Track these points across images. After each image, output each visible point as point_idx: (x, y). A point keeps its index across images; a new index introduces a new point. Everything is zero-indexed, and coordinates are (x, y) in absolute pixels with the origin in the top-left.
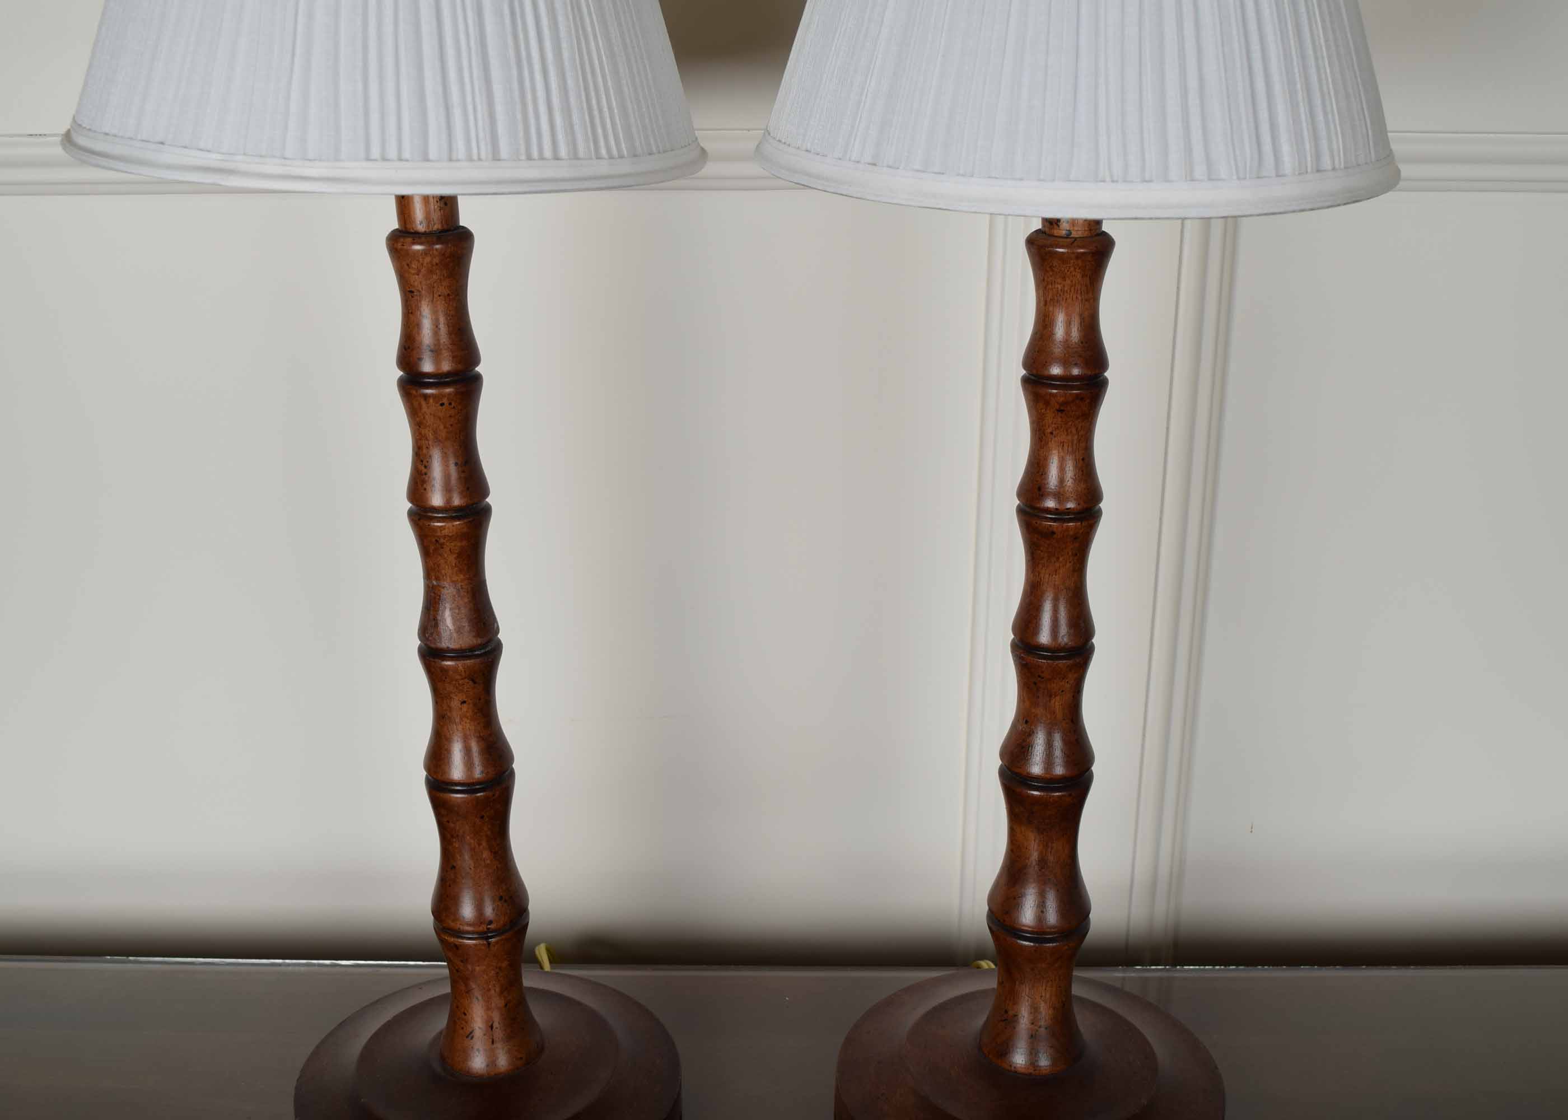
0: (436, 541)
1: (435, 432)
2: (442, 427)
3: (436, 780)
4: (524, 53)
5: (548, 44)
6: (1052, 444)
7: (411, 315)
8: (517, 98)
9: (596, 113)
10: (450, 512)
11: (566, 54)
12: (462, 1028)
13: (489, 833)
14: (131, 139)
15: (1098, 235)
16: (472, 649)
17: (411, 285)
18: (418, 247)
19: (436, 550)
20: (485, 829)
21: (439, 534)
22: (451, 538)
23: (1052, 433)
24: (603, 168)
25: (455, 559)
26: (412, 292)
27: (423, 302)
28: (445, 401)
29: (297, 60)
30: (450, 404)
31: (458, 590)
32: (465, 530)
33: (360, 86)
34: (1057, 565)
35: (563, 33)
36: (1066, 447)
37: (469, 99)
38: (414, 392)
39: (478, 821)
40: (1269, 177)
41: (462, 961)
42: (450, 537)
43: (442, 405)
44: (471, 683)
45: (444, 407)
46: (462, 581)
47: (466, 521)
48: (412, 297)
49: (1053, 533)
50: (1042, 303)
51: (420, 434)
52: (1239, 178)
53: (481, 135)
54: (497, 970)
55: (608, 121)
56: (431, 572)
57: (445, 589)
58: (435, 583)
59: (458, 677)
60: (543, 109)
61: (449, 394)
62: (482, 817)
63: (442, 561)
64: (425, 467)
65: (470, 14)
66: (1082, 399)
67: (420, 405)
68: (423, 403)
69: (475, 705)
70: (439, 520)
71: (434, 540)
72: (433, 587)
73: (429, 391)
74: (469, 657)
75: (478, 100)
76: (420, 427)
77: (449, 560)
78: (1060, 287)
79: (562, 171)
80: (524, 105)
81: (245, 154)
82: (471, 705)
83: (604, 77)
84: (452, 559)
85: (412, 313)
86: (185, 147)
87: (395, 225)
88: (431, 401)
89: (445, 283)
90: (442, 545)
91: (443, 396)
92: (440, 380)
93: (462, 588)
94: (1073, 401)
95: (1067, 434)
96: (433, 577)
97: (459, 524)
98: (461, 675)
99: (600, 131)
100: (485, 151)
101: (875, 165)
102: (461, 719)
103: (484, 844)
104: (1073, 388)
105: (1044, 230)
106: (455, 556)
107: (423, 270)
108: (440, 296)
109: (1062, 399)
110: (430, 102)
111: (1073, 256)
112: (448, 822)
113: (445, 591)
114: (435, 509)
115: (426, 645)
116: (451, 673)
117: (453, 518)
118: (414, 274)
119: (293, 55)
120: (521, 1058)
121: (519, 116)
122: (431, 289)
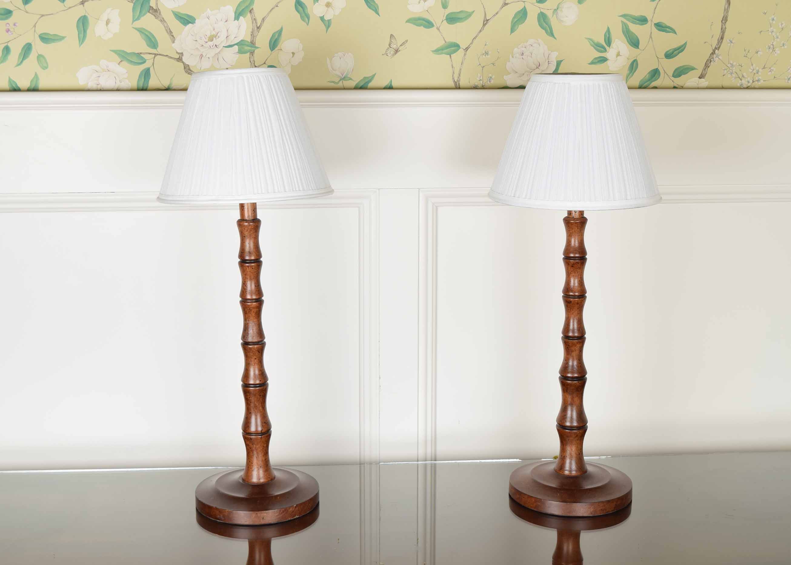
0: (250, 309)
1: (250, 277)
2: (252, 275)
3: (246, 384)
6: (571, 276)
10: (252, 300)
12: (251, 468)
13: (262, 401)
15: (583, 217)
16: (259, 342)
18: (246, 224)
19: (249, 312)
20: (261, 399)
21: (250, 307)
22: (254, 308)
23: (570, 273)
26: (244, 236)
28: (254, 267)
32: (258, 305)
34: (573, 312)
36: (576, 277)
38: (243, 265)
39: (259, 397)
41: (252, 444)
44: (258, 353)
45: (253, 269)
46: (256, 321)
47: (257, 303)
49: (571, 302)
51: (245, 277)
52: (603, 201)
54: (263, 447)
56: (247, 319)
59: (255, 351)
61: (255, 265)
62: (260, 395)
63: (251, 315)
66: (578, 263)
67: (246, 269)
69: (259, 360)
70: (249, 303)
71: (249, 309)
73: (247, 265)
74: (257, 344)
78: (571, 231)
82: (258, 360)
84: (254, 314)
85: (244, 242)
87: (239, 218)
89: (254, 234)
90: (251, 310)
92: (251, 261)
93: (256, 323)
94: (575, 264)
95: (576, 273)
97: (255, 304)
98: (255, 350)
102: (255, 364)
103: (260, 405)
104: (578, 260)
105: (568, 216)
106: (255, 313)
107: (249, 230)
108: (252, 237)
109: (572, 263)
111: (574, 223)
112: (250, 398)
113: (250, 324)
114: (248, 300)
115: (243, 341)
116: (252, 349)
117: (253, 302)
120: (270, 478)
122: (250, 236)
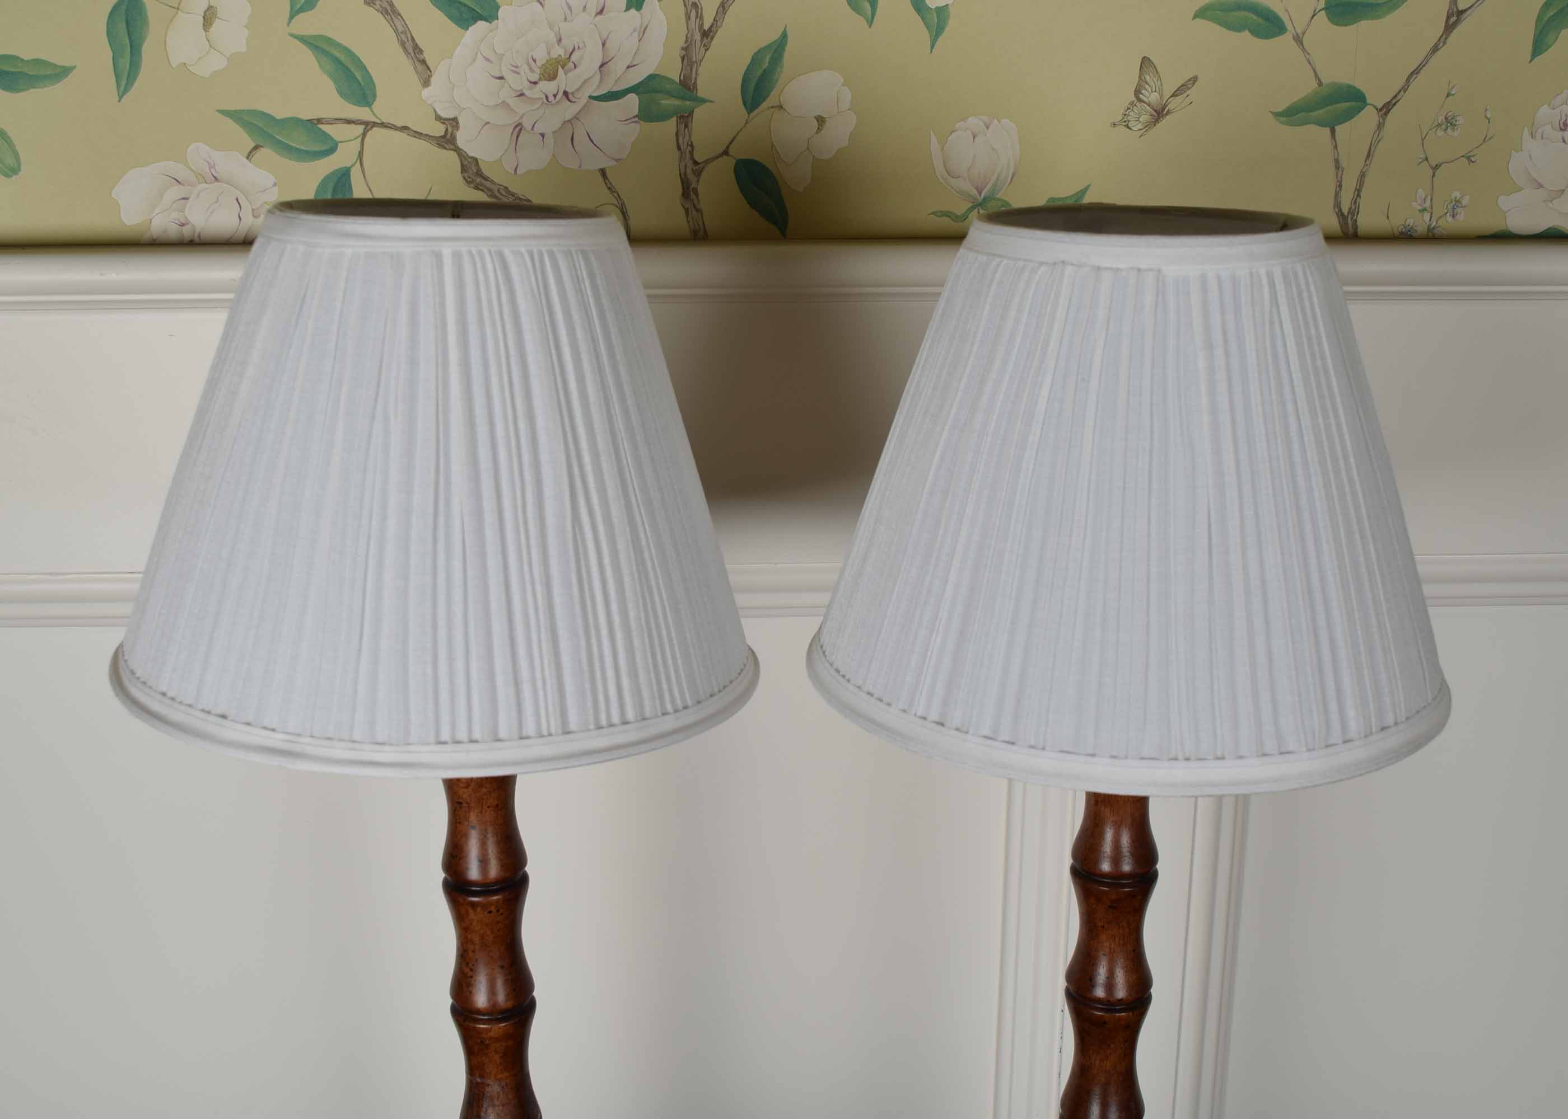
1: (482, 937)
2: (488, 932)
4: (591, 621)
5: (614, 607)
6: (1103, 937)
7: (458, 825)
8: (585, 667)
9: (661, 668)
10: (495, 1014)
11: (632, 614)
14: (190, 706)
17: (459, 797)
21: (484, 1035)
22: (497, 1040)
23: (1103, 927)
24: (669, 723)
25: (501, 1057)
26: (460, 803)
27: (472, 814)
28: (493, 908)
29: (365, 639)
30: (498, 911)
31: (503, 1087)
32: (511, 1030)
33: (429, 670)
35: (629, 594)
36: (1117, 939)
37: (538, 675)
38: (462, 901)
40: (1335, 745)
42: (496, 1038)
43: (490, 912)
45: (492, 914)
46: (507, 1079)
47: (512, 1022)
48: (461, 808)
50: (1093, 802)
51: (466, 938)
53: (551, 709)
55: (672, 673)
56: (474, 1068)
57: (490, 1087)
58: (479, 1080)
60: (610, 673)
61: (497, 901)
64: (471, 970)
65: (539, 588)
66: (1131, 896)
67: (467, 912)
68: (471, 911)
70: (484, 1022)
71: (479, 1042)
72: (477, 1083)
73: (476, 899)
75: (547, 672)
76: (466, 932)
77: (494, 1060)
79: (631, 734)
80: (592, 672)
81: (312, 737)
83: (668, 628)
84: (497, 1058)
85: (460, 823)
86: (248, 724)
88: (479, 909)
89: (494, 794)
90: (487, 1046)
91: (491, 904)
92: (486, 888)
93: (507, 1085)
94: (1123, 898)
95: (1119, 928)
96: (477, 1075)
97: (505, 1026)
99: (665, 686)
100: (555, 725)
101: (942, 725)
104: (1124, 886)
106: (500, 1055)
108: (489, 807)
109: (1113, 896)
110: (500, 680)
113: (489, 1089)
114: (479, 1012)
117: (499, 1021)
118: (462, 788)
119: (361, 635)
121: (587, 686)
122: (480, 800)
